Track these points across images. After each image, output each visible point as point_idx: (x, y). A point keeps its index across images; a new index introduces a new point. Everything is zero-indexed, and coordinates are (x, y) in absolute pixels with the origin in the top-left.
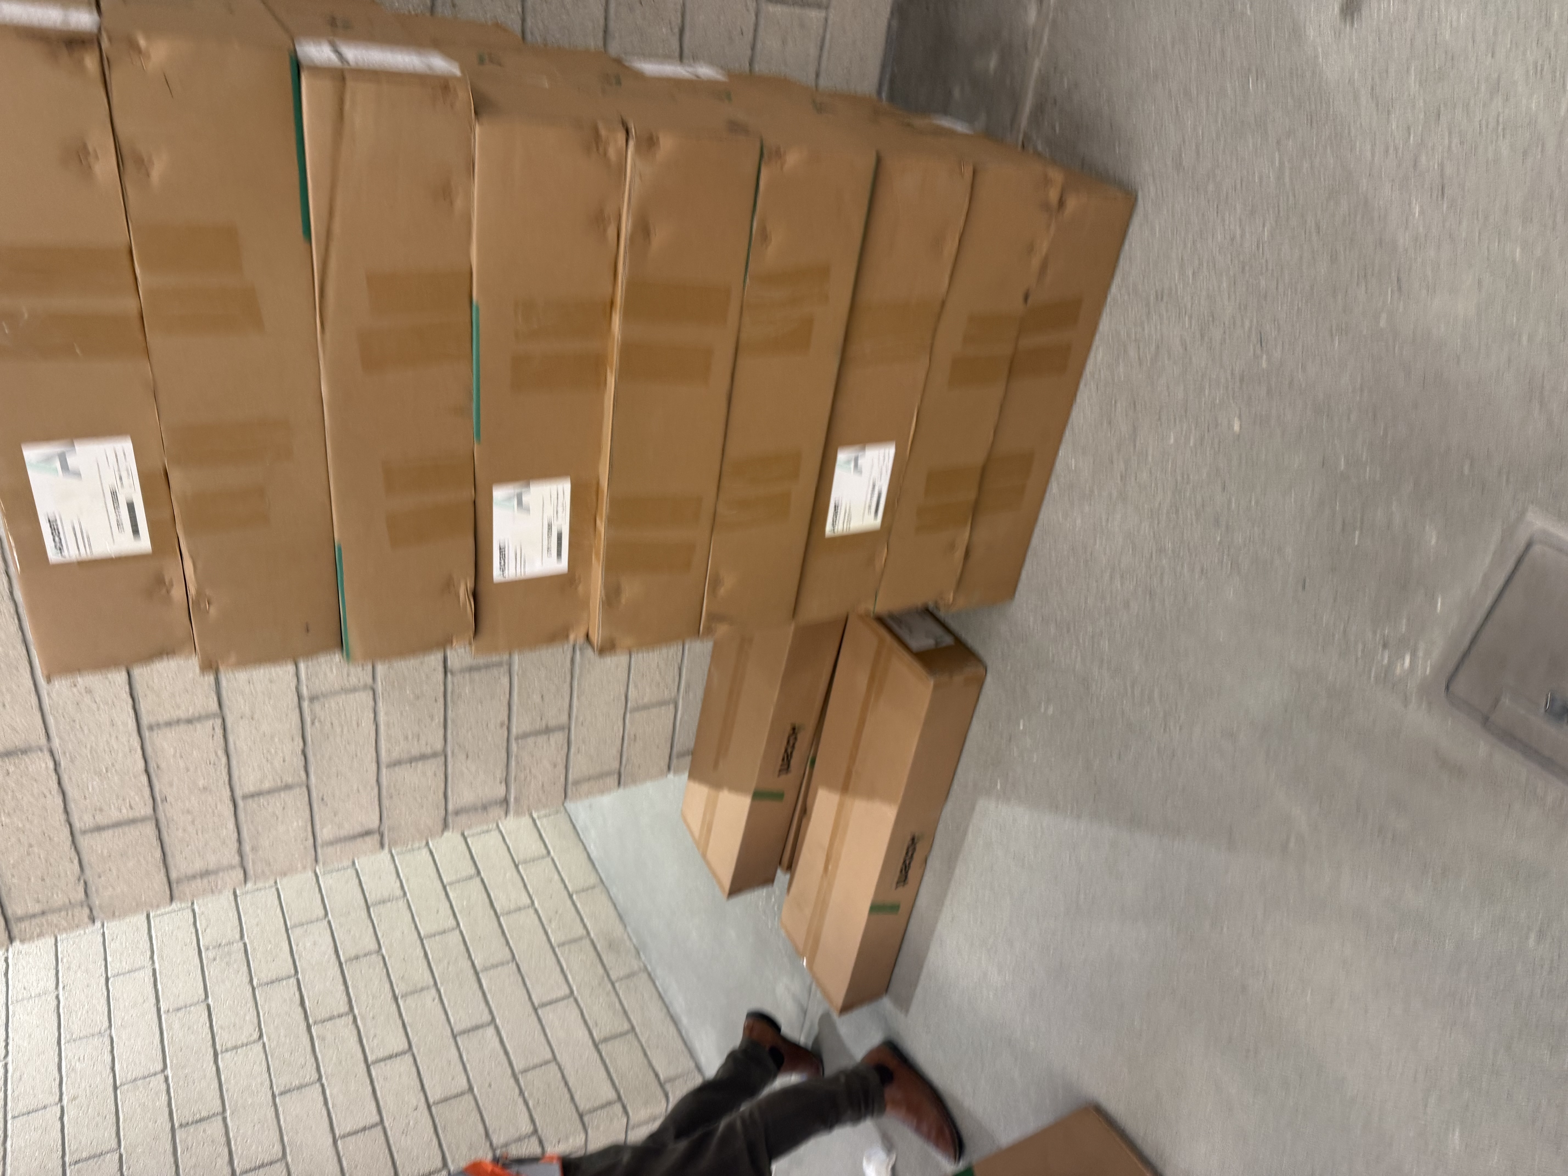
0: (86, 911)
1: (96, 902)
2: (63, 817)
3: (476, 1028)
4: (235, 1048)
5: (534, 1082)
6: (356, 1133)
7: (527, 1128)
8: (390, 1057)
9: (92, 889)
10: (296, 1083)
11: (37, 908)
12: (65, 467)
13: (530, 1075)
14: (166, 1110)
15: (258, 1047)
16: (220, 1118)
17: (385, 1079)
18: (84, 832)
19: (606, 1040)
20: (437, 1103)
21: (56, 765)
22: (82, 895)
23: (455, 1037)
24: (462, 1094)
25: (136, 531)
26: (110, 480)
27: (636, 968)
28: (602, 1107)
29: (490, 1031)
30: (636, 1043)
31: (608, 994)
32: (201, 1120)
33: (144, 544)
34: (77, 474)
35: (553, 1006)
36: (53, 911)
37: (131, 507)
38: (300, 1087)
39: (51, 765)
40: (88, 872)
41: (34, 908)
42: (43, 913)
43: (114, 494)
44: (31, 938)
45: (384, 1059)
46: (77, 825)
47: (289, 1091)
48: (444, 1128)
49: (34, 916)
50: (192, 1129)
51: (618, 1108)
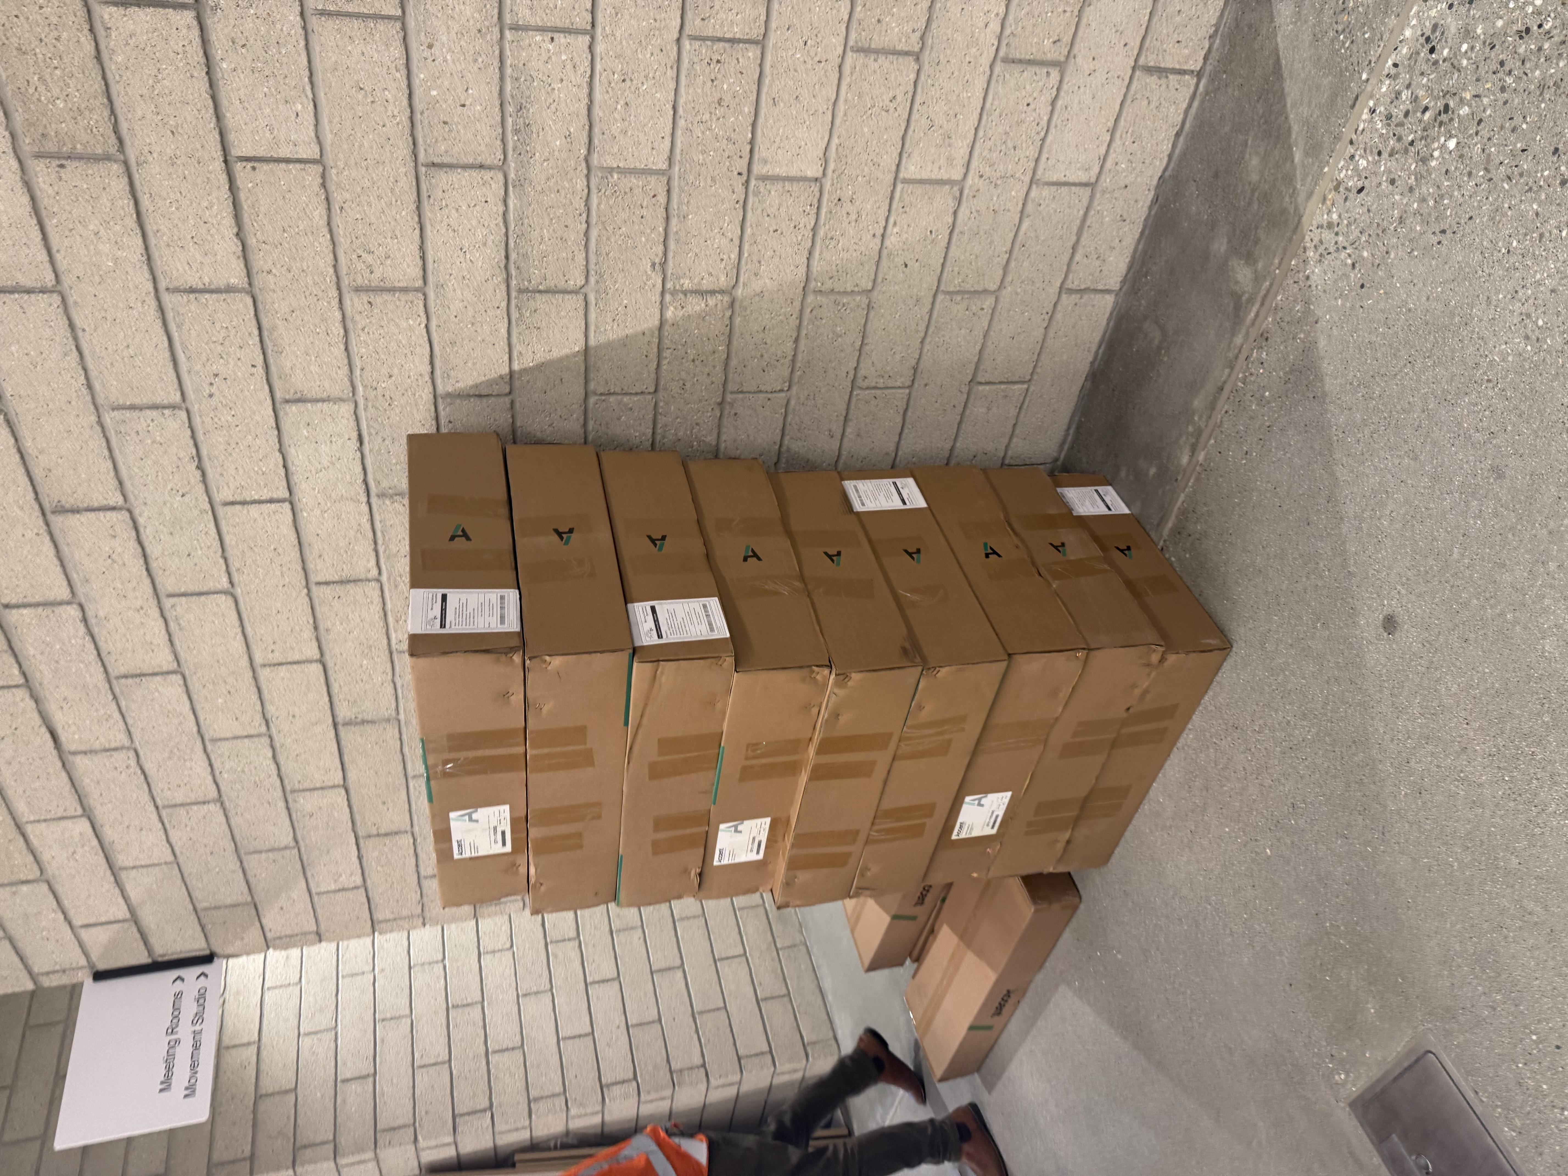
0: (421, 919)
1: (427, 915)
2: (414, 869)
3: (669, 969)
4: (494, 952)
5: (707, 1023)
6: (574, 1037)
7: (698, 1061)
8: (603, 981)
9: (426, 909)
10: (534, 989)
11: (392, 917)
12: (471, 819)
13: (705, 1016)
14: (444, 994)
15: (510, 953)
16: (479, 1006)
17: (598, 998)
18: (426, 877)
19: (766, 999)
20: (633, 1026)
21: (415, 840)
22: (420, 911)
23: (652, 973)
24: (653, 1022)
25: (504, 844)
26: (494, 823)
27: (798, 941)
28: (757, 1055)
29: (679, 974)
30: (790, 1007)
31: (773, 960)
32: (468, 1005)
33: (508, 848)
34: (477, 821)
35: (729, 961)
36: (400, 918)
37: (503, 833)
38: (537, 993)
39: (411, 841)
40: (425, 899)
41: (389, 916)
42: (395, 919)
43: (495, 828)
44: (386, 932)
45: (598, 982)
46: (423, 873)
47: (529, 994)
48: (637, 1048)
49: (389, 920)
50: (460, 1010)
51: (768, 1058)
